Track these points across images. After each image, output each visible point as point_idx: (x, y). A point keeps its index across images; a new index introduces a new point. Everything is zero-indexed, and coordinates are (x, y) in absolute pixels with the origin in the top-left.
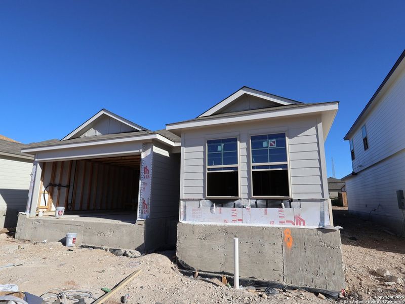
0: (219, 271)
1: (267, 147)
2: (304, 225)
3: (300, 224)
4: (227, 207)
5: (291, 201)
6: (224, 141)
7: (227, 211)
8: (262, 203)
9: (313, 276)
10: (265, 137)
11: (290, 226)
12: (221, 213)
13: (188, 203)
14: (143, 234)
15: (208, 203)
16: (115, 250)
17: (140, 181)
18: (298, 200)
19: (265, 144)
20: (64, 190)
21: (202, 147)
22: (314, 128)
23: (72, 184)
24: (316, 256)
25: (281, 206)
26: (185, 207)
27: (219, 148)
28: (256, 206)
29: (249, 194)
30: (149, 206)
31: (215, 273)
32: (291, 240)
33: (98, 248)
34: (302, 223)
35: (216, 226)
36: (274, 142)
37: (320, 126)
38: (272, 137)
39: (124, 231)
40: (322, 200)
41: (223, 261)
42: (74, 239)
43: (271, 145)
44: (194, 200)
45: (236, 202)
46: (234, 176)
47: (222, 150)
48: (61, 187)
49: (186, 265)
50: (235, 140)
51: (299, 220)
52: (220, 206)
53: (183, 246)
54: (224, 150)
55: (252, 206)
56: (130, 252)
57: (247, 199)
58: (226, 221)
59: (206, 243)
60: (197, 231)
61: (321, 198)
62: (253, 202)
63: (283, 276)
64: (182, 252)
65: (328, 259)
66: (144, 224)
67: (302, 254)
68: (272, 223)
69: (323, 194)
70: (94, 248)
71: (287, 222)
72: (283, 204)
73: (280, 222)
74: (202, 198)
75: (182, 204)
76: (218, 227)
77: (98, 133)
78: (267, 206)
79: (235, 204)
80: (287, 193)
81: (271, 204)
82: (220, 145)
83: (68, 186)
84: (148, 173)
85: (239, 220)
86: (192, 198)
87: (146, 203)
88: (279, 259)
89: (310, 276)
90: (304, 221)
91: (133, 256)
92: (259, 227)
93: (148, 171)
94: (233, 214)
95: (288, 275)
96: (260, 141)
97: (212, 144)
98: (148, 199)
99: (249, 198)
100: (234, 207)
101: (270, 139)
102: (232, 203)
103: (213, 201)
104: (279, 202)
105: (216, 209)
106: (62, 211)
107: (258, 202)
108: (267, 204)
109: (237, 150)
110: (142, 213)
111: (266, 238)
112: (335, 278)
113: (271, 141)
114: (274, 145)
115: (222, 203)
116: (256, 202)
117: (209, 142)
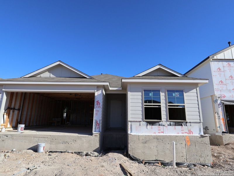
0: (155, 159)
1: (175, 96)
2: (193, 134)
3: (191, 134)
4: (155, 125)
5: (187, 123)
6: (153, 91)
7: (155, 128)
8: (173, 124)
9: (199, 158)
10: (174, 91)
11: (187, 135)
12: (152, 128)
13: (133, 123)
14: (98, 141)
15: (145, 123)
16: (79, 153)
17: (94, 109)
18: (190, 122)
19: (174, 95)
20: (16, 112)
21: (141, 93)
22: (195, 90)
23: (21, 108)
24: (200, 149)
25: (182, 125)
26: (131, 125)
27: (150, 94)
28: (170, 125)
29: (167, 119)
30: (101, 125)
31: (152, 161)
32: (189, 141)
33: (65, 152)
34: (191, 133)
35: (151, 136)
36: (178, 94)
37: (198, 88)
38: (177, 91)
39: (85, 140)
40: (200, 123)
41: (156, 154)
42: (44, 147)
43: (177, 95)
44: (136, 121)
45: (160, 123)
46: (159, 109)
47: (152, 96)
48: (15, 110)
49: (135, 158)
50: (159, 91)
51: (190, 132)
52: (151, 125)
53: (133, 147)
54: (153, 96)
55: (168, 125)
56: (91, 153)
57: (166, 121)
58: (155, 133)
59: (146, 145)
60: (141, 139)
61: (199, 121)
62: (169, 123)
63: (186, 159)
64: (133, 151)
65: (205, 149)
66: (99, 136)
67: (194, 148)
68: (178, 133)
69: (200, 120)
70: (61, 152)
71: (185, 133)
72: (183, 124)
73: (182, 133)
74: (141, 121)
75: (129, 123)
76: (153, 136)
77: (52, 76)
78: (175, 125)
79: (159, 124)
80: (185, 119)
81: (177, 124)
82: (151, 93)
83: (19, 110)
84: (99, 105)
85: (162, 132)
86: (135, 121)
87: (98, 122)
88: (184, 151)
89: (198, 158)
90: (192, 132)
91: (94, 156)
92: (174, 136)
93: (100, 103)
94: (159, 129)
95: (188, 158)
96: (171, 93)
97: (146, 92)
98: (100, 120)
99: (167, 121)
100: (159, 125)
101: (176, 92)
102: (158, 124)
103: (147, 122)
104: (181, 123)
105: (149, 127)
106: (23, 128)
107: (171, 123)
108: (175, 124)
109: (160, 96)
110: (95, 129)
111: (178, 141)
112: (208, 158)
113: (177, 93)
114: (178, 96)
115: (152, 124)
116: (170, 123)
117: (145, 91)
